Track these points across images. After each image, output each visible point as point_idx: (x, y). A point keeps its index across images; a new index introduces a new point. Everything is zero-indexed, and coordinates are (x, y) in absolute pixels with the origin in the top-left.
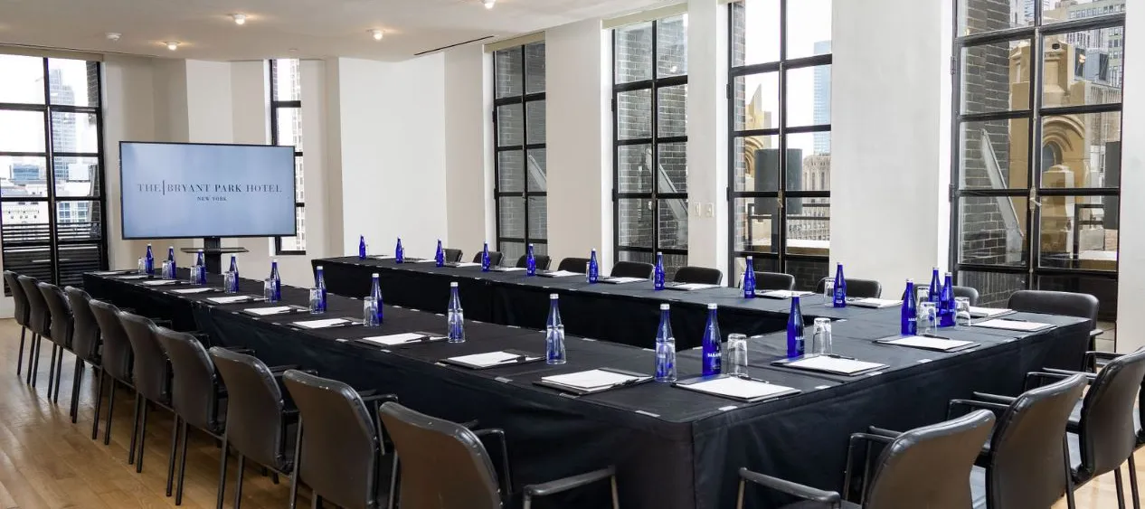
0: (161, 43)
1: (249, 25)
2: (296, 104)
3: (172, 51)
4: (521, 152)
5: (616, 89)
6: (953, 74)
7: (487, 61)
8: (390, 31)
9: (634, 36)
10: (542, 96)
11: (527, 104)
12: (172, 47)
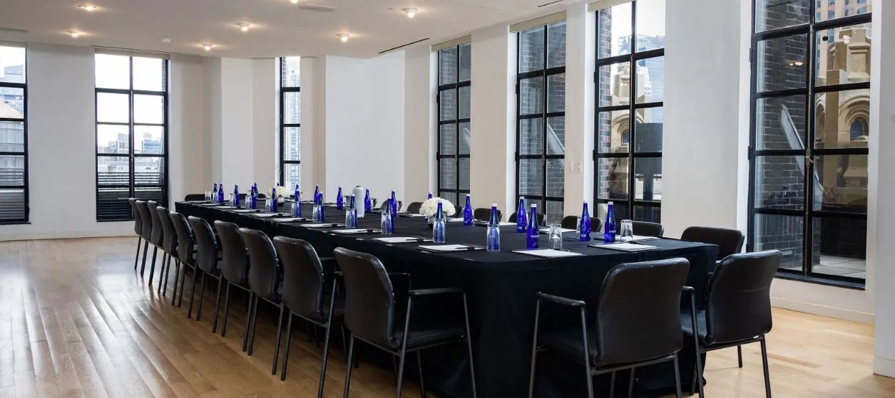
0: (200, 46)
1: (251, 32)
2: (297, 89)
3: (208, 52)
4: (455, 125)
5: (520, 77)
6: (751, 61)
7: (433, 57)
8: (352, 35)
9: (533, 37)
10: (468, 84)
11: (460, 88)
12: (207, 48)
